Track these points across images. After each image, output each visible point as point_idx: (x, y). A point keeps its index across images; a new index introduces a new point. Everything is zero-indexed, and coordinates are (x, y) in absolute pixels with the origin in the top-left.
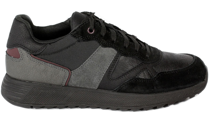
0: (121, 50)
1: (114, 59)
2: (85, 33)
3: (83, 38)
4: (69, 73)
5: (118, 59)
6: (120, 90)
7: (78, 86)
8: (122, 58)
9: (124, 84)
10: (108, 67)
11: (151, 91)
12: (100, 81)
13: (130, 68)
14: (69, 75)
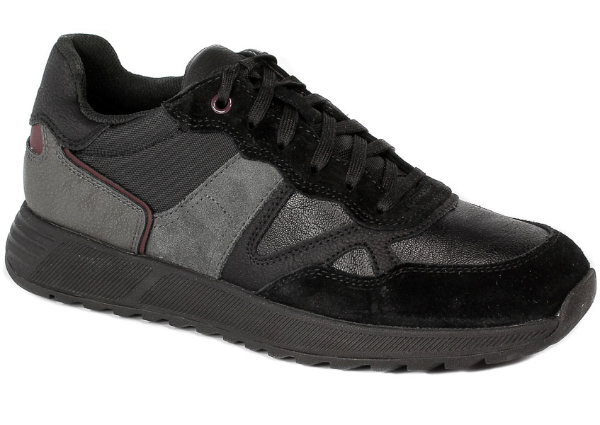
0: (298, 177)
1: (271, 199)
2: (202, 108)
3: (195, 124)
4: (147, 219)
5: (283, 200)
6: (273, 295)
7: (174, 261)
8: (297, 199)
9: (286, 278)
10: (249, 220)
11: (360, 316)
12: (225, 257)
13: (314, 232)
14: (146, 223)
